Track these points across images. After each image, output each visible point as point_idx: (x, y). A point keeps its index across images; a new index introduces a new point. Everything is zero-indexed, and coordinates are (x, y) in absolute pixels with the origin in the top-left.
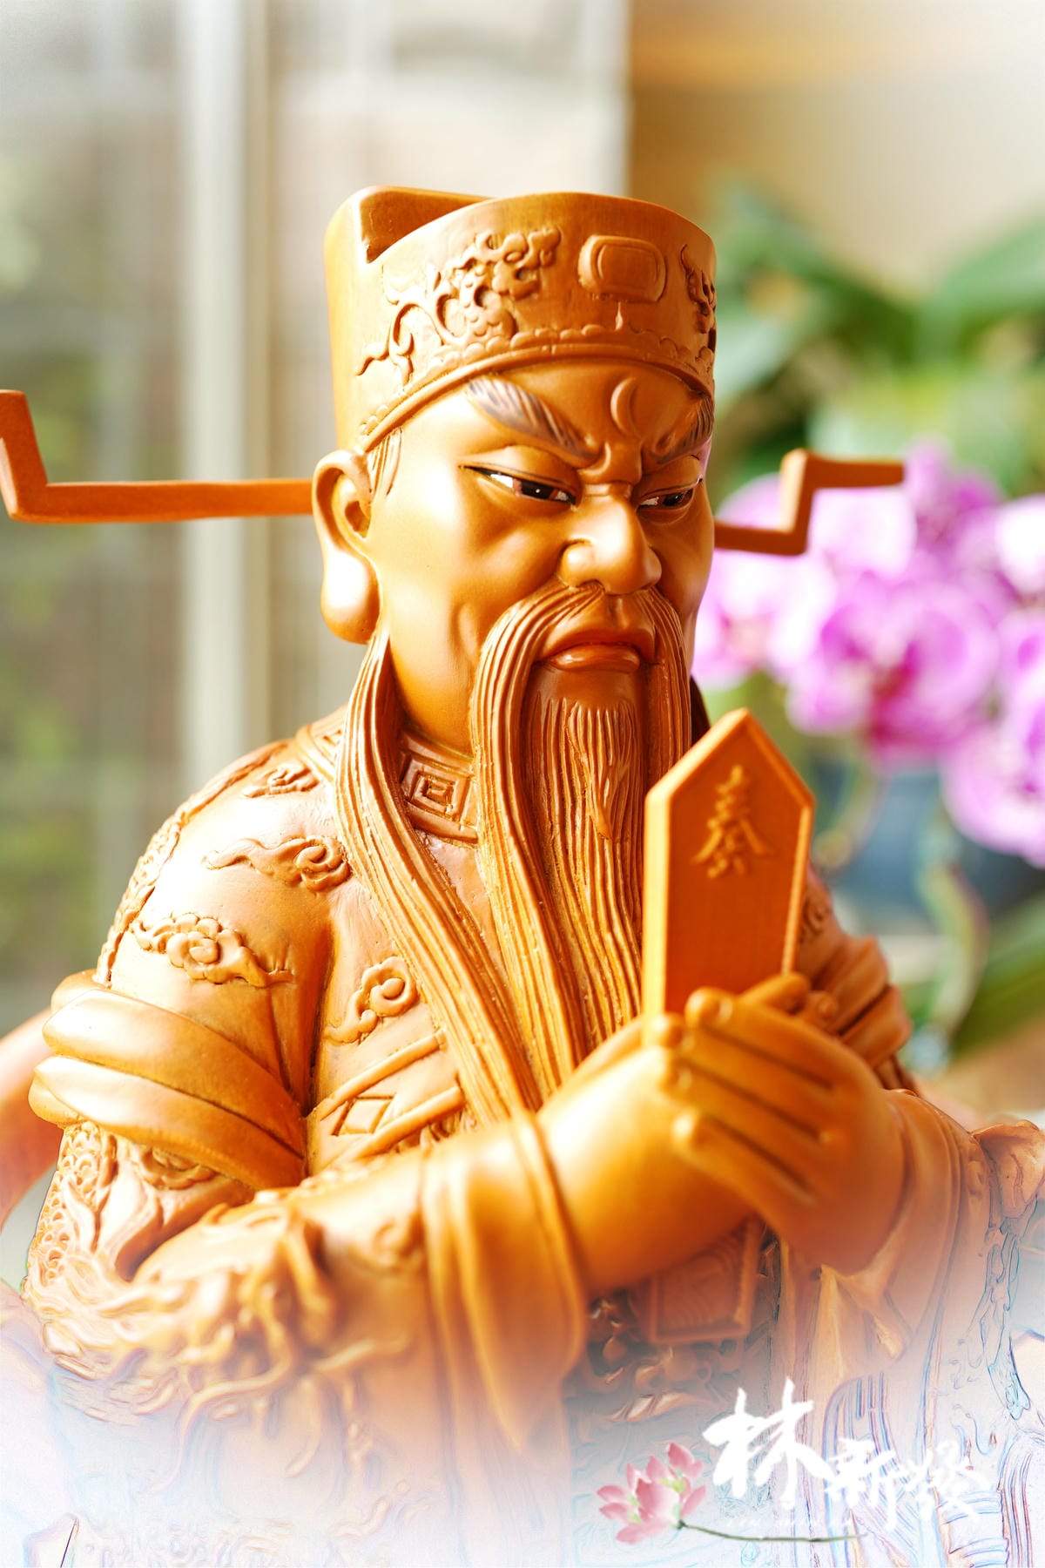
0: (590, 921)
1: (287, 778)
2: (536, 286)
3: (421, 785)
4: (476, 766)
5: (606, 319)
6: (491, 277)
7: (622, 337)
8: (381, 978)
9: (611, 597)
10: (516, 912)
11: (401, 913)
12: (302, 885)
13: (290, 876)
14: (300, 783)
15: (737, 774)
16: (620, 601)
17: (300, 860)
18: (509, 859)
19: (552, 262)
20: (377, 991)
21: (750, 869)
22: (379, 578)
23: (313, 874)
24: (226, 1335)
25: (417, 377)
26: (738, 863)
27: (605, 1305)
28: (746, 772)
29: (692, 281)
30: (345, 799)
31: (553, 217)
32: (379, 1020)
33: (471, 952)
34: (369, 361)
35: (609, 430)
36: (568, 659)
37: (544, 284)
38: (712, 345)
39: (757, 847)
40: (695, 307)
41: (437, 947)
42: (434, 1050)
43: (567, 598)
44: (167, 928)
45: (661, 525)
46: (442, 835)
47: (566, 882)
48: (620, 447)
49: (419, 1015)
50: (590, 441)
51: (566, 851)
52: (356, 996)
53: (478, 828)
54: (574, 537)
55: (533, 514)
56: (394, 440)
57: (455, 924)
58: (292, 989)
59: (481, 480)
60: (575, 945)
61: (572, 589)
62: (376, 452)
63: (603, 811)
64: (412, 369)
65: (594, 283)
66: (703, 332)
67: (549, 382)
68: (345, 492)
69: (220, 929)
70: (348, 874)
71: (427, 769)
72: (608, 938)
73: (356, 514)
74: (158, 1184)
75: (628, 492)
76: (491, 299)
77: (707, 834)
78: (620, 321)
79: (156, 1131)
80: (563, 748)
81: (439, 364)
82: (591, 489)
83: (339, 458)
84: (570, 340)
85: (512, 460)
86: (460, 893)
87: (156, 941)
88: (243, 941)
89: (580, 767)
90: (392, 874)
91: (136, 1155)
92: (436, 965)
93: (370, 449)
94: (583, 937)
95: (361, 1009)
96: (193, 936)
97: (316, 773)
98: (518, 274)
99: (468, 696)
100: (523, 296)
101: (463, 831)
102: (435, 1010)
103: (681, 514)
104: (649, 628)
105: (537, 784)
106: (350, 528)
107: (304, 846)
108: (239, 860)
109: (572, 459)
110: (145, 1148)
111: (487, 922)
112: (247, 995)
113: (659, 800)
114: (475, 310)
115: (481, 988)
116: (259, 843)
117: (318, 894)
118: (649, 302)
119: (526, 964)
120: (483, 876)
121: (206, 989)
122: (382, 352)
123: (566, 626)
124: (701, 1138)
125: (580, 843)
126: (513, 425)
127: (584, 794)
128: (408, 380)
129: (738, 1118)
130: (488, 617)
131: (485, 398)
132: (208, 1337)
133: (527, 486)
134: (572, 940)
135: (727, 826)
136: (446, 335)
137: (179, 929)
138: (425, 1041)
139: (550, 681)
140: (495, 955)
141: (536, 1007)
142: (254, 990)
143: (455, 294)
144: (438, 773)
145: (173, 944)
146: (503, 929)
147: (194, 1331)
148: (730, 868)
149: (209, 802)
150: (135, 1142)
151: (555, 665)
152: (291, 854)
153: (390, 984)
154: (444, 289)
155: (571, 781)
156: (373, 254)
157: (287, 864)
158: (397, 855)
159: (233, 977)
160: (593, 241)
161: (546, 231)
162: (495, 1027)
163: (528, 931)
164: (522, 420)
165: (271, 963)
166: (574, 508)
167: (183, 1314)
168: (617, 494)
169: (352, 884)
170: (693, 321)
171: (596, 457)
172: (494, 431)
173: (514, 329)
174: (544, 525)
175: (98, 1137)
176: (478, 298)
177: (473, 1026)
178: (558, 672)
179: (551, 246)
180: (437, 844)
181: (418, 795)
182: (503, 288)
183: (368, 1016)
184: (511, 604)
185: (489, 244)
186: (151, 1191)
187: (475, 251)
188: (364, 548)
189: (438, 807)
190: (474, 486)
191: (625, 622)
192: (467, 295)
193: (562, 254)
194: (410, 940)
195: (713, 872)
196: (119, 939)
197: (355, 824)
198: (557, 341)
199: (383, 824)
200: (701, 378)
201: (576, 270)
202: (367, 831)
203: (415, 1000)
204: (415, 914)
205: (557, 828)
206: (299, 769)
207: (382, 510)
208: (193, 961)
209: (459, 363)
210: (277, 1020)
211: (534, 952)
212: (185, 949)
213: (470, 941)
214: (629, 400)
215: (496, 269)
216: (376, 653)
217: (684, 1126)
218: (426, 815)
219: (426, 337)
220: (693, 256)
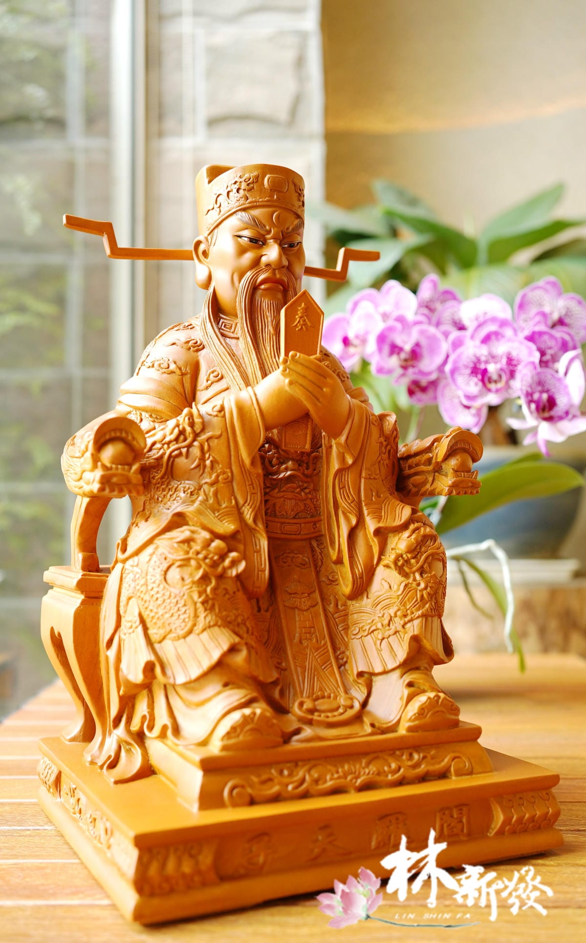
0: (270, 356)
1: (186, 326)
2: (253, 187)
3: (224, 324)
4: (239, 320)
5: (271, 196)
6: (241, 185)
7: (277, 201)
8: (213, 372)
9: (275, 270)
10: (249, 353)
11: (218, 354)
12: (191, 350)
13: (188, 347)
14: (190, 327)
15: (303, 304)
16: (277, 271)
17: (191, 343)
18: (247, 339)
19: (257, 182)
20: (212, 375)
21: (307, 329)
22: (211, 270)
23: (194, 347)
24: (176, 431)
25: (222, 213)
26: (303, 327)
27: (273, 450)
28: (305, 304)
29: (296, 187)
30: (203, 329)
31: (257, 170)
32: (212, 383)
33: (237, 363)
34: (209, 211)
35: (272, 224)
36: (263, 287)
37: (255, 187)
38: (303, 205)
39: (309, 324)
40: (297, 194)
41: (228, 362)
42: (227, 389)
43: (262, 269)
44: (154, 361)
45: (289, 253)
46: (229, 338)
47: (263, 347)
48: (275, 229)
49: (224, 381)
50: (268, 228)
51: (263, 339)
52: (206, 378)
53: (239, 335)
54: (264, 254)
55: (254, 248)
56: (216, 231)
57: (233, 357)
58: (189, 376)
59: (239, 239)
60: (265, 362)
61: (264, 267)
62: (211, 235)
63: (273, 328)
64: (220, 211)
65: (268, 187)
66: (300, 201)
67: (256, 212)
68: (202, 247)
69: (169, 360)
70: (204, 348)
71: (225, 321)
72: (274, 360)
73: (205, 254)
74: (154, 422)
75: (278, 242)
76: (241, 191)
77: (295, 319)
78: (275, 197)
79: (153, 407)
80: (262, 311)
81: (228, 209)
82: (269, 241)
83: (201, 238)
84: (262, 202)
85: (246, 233)
86: (234, 350)
87: (151, 365)
88: (175, 363)
89: (267, 316)
90: (216, 345)
91: (147, 416)
92: (228, 367)
93: (209, 235)
94: (267, 360)
95: (207, 381)
96: (162, 362)
97: (194, 325)
98: (248, 185)
99: (236, 299)
100: (249, 190)
101: (235, 336)
102: (227, 379)
103: (294, 250)
104: (285, 279)
105: (255, 322)
106: (203, 257)
107: (191, 340)
108: (174, 344)
109: (263, 232)
110: (150, 414)
111: (242, 357)
112: (176, 378)
113: (283, 312)
114: (237, 194)
115: (240, 371)
116: (179, 340)
117: (195, 353)
118: (283, 192)
119: (252, 366)
120: (240, 347)
121: (165, 375)
122: (212, 208)
123: (262, 277)
124: (291, 383)
125: (267, 336)
126: (247, 223)
127: (268, 323)
128: (219, 214)
129: (301, 381)
130: (241, 277)
131: (239, 217)
132: (171, 433)
133: (251, 240)
134: (264, 361)
135: (301, 318)
136: (229, 201)
137: (158, 361)
138: (225, 386)
139: (259, 292)
140: (244, 365)
141: (254, 376)
142: (178, 376)
143: (232, 191)
144: (228, 322)
145: (156, 365)
146: (246, 359)
147: (168, 433)
148: (302, 328)
149: (164, 334)
150: (147, 411)
151: (260, 289)
152: (188, 342)
153: (215, 374)
154: (229, 189)
155: (264, 320)
156: (209, 182)
157: (187, 345)
158: (217, 339)
159: (173, 372)
160: (268, 176)
161: (255, 173)
162: (244, 381)
163: (252, 357)
164: (249, 222)
165: (183, 369)
166: (264, 246)
167: (165, 431)
168: (276, 242)
169: (205, 350)
170: (297, 198)
171: (269, 232)
172: (242, 225)
173: (247, 199)
174: (256, 251)
175: (136, 414)
176: (238, 191)
177: (237, 380)
178: (261, 291)
179: (257, 177)
180: (228, 340)
181: (223, 327)
182: (244, 188)
183: (209, 382)
184: (247, 272)
185: (240, 177)
186: (152, 423)
187: (237, 179)
188: (207, 263)
189: (228, 330)
190: (237, 240)
191: (278, 276)
192: (235, 191)
193: (260, 180)
194: (221, 362)
195: (297, 329)
196: (140, 369)
197: (206, 334)
198: (259, 202)
199: (213, 332)
200: (299, 213)
201: (263, 184)
202: (209, 335)
203: (222, 378)
204: (222, 354)
205: (261, 332)
206: (189, 324)
207: (213, 251)
208: (162, 368)
209: (233, 208)
210: (185, 385)
211: (254, 363)
212: (160, 365)
213: (237, 362)
214: (278, 217)
215: (242, 184)
216: (211, 290)
217: (287, 381)
218: (225, 332)
219: (224, 202)
220: (296, 181)
